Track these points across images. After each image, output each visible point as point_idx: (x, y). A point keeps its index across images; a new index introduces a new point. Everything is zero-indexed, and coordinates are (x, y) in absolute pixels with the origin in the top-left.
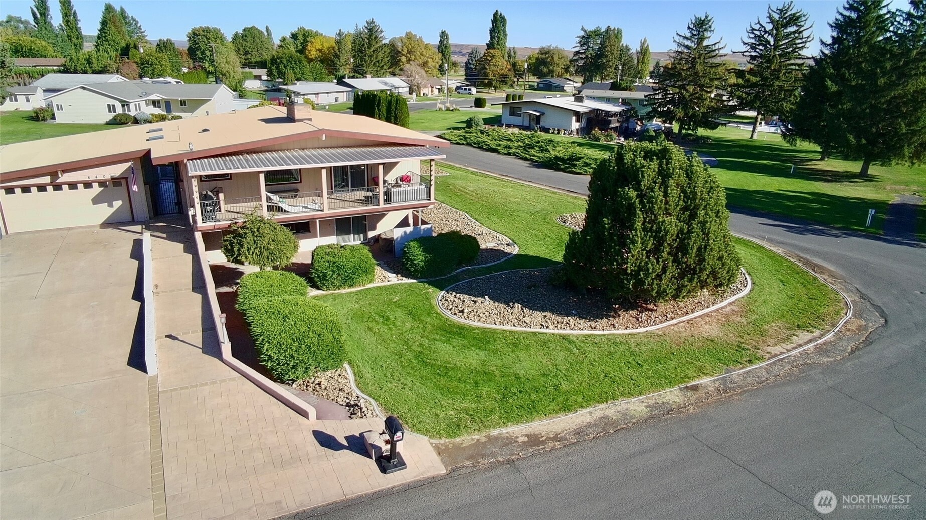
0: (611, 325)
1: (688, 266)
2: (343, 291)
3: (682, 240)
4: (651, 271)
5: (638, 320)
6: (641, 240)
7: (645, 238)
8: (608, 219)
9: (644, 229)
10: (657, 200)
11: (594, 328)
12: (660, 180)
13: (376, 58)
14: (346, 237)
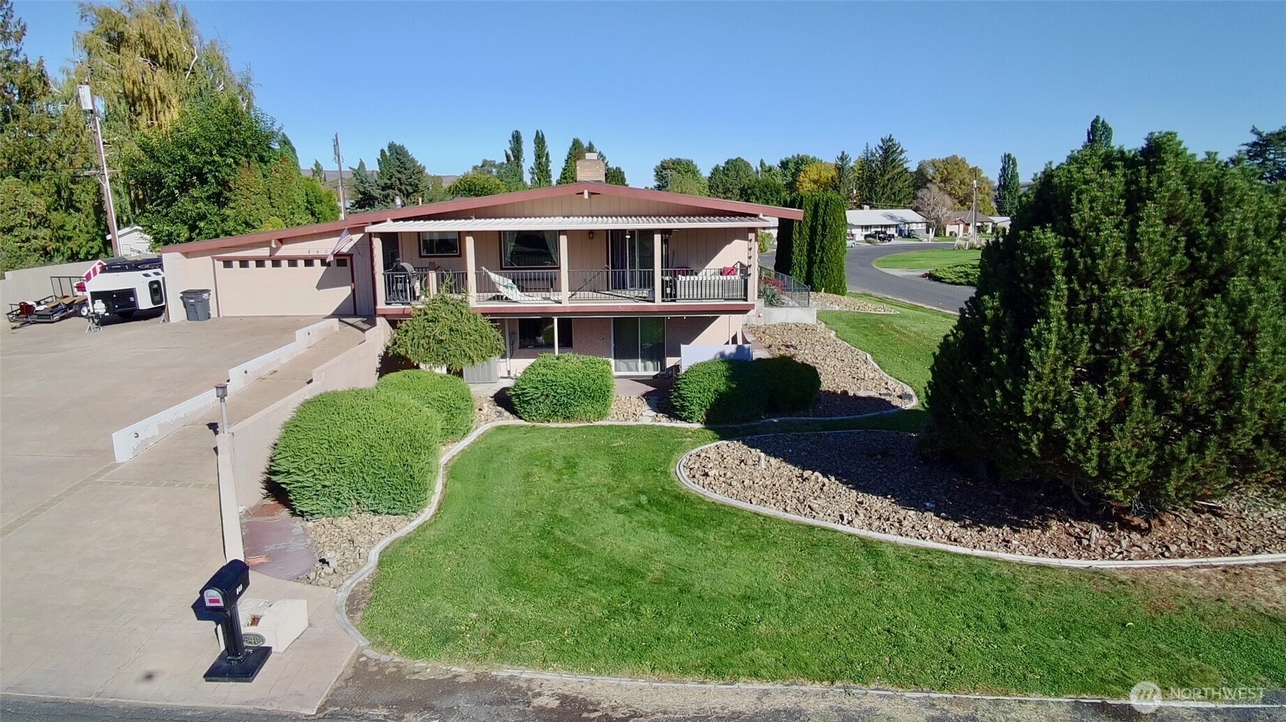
0: (1004, 540)
1: (1189, 409)
2: (553, 425)
3: (1169, 346)
4: (1082, 413)
5: (1080, 543)
6: (1060, 339)
7: (1070, 336)
8: (993, 297)
9: (1071, 317)
10: (1103, 248)
11: (955, 540)
12: (1122, 207)
13: (891, 189)
14: (631, 362)
